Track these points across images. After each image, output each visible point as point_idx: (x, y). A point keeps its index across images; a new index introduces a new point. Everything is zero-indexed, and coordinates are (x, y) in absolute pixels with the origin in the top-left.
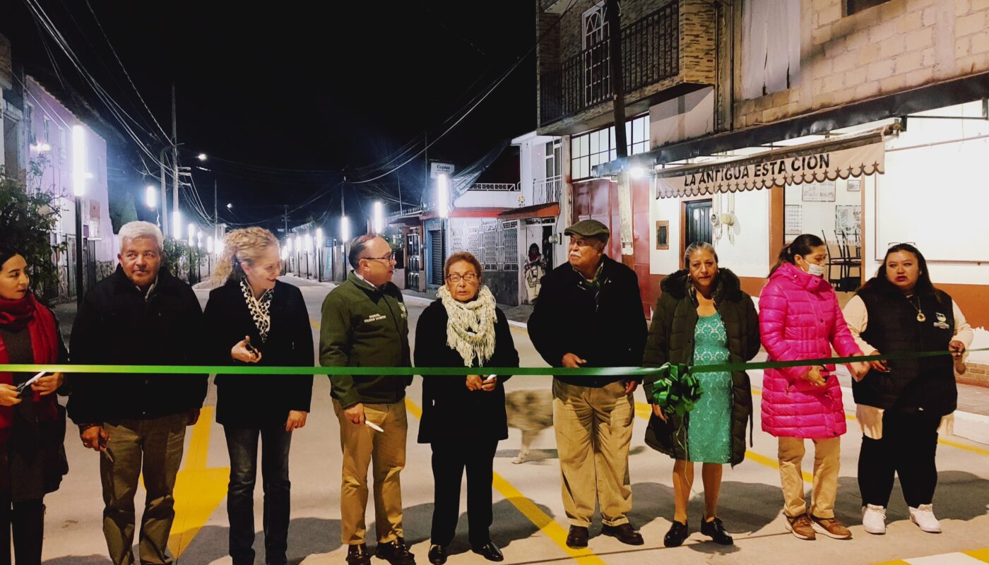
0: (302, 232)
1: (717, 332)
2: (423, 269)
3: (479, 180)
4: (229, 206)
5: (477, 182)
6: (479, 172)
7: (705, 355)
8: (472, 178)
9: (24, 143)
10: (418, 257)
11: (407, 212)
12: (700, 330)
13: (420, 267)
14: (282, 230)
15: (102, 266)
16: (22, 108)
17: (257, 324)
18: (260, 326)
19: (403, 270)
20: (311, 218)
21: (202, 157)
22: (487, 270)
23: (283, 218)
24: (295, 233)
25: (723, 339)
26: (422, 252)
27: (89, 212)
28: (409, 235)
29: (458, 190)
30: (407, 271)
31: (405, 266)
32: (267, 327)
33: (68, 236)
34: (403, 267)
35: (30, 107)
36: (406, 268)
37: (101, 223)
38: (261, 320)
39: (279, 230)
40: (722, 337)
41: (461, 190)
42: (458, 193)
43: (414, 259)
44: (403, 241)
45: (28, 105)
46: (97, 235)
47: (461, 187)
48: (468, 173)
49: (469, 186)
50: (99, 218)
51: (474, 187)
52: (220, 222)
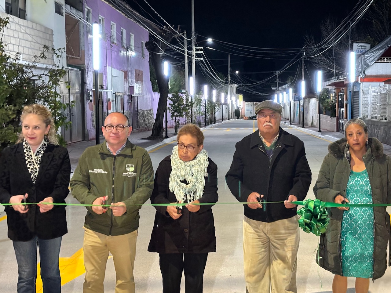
0: (284, 90)
1: (364, 184)
2: (346, 118)
3: (384, 55)
4: (237, 72)
5: (382, 57)
6: (384, 49)
7: (355, 200)
8: (378, 54)
9: (84, 33)
10: (344, 110)
11: (339, 78)
12: (352, 182)
13: (345, 117)
14: (274, 88)
15: (143, 113)
16: (82, 11)
17: (30, 170)
18: (31, 172)
19: (336, 118)
20: (289, 80)
21: (210, 41)
22: (381, 121)
23: (276, 80)
24: (281, 90)
25: (369, 189)
26: (346, 106)
27: (134, 78)
28: (339, 94)
29: (368, 62)
30: (338, 119)
31: (336, 116)
32: (36, 172)
33: (116, 93)
34: (335, 117)
35: (89, 10)
36: (337, 117)
37: (144, 85)
38: (32, 167)
39: (273, 88)
40: (368, 188)
41: (370, 62)
42: (368, 65)
43: (342, 111)
44: (336, 98)
45: (87, 9)
46: (140, 92)
47: (370, 60)
48: (376, 50)
49: (376, 59)
50: (142, 81)
51: (379, 60)
52: (232, 83)
